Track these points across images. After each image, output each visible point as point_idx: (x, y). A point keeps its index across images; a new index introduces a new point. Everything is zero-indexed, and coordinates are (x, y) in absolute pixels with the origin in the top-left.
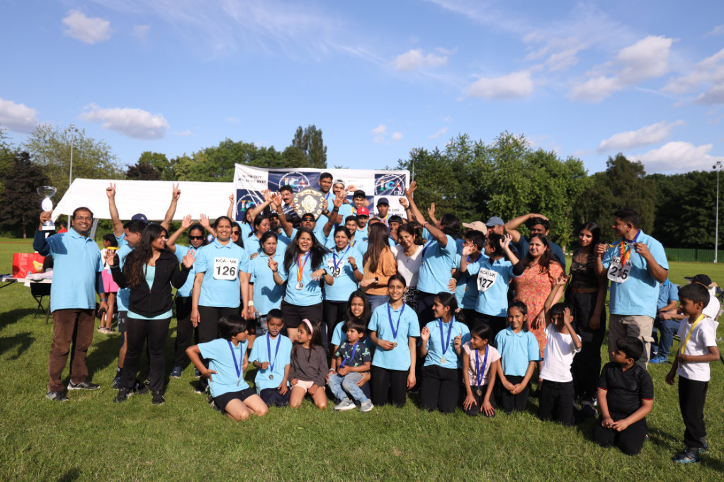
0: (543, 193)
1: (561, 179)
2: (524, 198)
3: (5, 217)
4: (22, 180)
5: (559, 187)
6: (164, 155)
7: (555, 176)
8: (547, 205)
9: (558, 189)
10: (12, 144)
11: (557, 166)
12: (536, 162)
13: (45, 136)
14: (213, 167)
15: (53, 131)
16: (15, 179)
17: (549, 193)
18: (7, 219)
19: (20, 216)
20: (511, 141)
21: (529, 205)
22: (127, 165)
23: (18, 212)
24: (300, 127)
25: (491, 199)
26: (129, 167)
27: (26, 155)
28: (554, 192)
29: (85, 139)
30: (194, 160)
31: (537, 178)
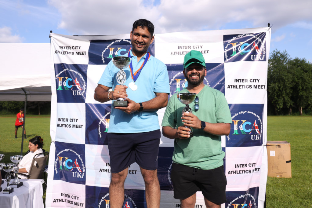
0: (300, 81)
1: (310, 73)
2: (289, 85)
5: (309, 77)
7: (306, 71)
8: (303, 88)
9: (309, 79)
11: (307, 66)
12: (294, 64)
17: (304, 81)
20: (279, 55)
21: (292, 88)
25: (271, 86)
28: (307, 80)
31: (295, 73)
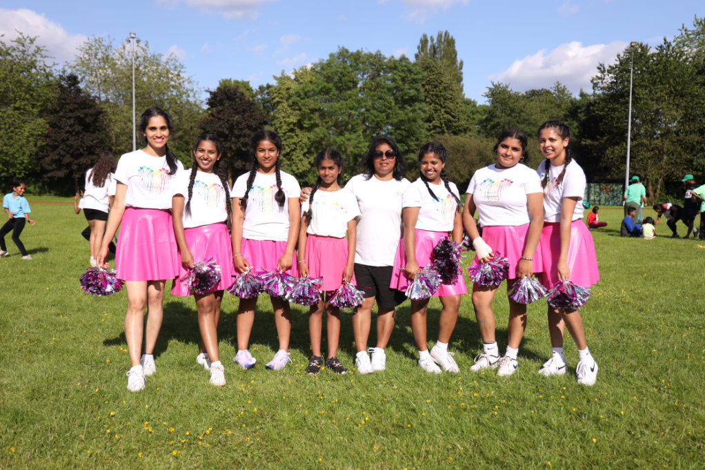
3: (50, 168)
4: (70, 114)
6: (248, 82)
10: (54, 64)
13: (96, 55)
14: (324, 87)
15: (106, 43)
16: (61, 114)
18: (53, 171)
19: (68, 165)
22: (207, 91)
23: (67, 159)
24: (425, 36)
26: (211, 93)
27: (73, 79)
29: (149, 56)
30: (296, 79)
